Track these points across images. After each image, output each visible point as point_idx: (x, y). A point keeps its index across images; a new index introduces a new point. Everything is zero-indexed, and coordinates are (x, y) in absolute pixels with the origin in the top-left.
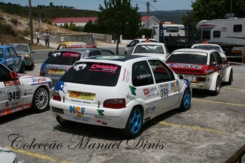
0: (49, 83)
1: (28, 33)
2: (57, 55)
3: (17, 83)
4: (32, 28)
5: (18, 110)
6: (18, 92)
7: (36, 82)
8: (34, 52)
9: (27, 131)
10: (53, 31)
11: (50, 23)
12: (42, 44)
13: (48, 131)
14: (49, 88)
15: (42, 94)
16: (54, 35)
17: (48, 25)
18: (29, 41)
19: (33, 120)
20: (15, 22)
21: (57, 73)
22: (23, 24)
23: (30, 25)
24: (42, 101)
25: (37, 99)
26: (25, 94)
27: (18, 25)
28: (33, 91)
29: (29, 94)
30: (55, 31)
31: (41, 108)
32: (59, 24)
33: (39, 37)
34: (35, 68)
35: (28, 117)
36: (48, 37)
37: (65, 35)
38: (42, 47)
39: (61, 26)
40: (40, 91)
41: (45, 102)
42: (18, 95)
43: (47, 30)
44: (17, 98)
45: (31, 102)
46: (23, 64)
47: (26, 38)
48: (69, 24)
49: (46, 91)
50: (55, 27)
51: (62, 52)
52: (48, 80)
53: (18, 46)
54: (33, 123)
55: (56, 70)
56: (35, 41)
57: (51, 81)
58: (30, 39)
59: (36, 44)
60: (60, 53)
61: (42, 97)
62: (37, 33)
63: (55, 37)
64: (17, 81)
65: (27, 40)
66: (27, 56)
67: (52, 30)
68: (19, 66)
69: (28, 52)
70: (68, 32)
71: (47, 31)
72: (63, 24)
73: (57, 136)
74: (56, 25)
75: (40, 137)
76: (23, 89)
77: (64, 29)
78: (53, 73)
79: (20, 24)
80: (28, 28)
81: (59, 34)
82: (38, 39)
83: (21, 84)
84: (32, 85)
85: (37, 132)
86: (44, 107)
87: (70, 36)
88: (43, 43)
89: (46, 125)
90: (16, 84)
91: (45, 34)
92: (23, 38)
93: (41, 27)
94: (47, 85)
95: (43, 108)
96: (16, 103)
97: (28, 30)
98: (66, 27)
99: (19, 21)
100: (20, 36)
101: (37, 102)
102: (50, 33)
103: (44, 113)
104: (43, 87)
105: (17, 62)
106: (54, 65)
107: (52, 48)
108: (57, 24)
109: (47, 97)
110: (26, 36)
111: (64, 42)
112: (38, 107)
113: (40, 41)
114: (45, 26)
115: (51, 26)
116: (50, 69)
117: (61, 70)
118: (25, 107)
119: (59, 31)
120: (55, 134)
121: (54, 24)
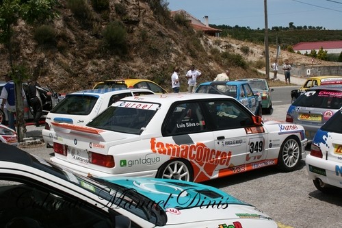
0: (301, 132)
1: (262, 65)
2: (311, 94)
3: (261, 131)
4: (267, 57)
5: (260, 165)
6: (261, 142)
7: (284, 131)
8: (272, 90)
9: (273, 195)
10: (296, 61)
11: (291, 51)
12: (281, 80)
13: (303, 198)
14: (300, 139)
15: (292, 146)
16: (296, 66)
17: (289, 53)
18: (264, 75)
19: (279, 181)
20: (246, 51)
21: (310, 119)
22: (256, 53)
23: (266, 54)
24: (291, 157)
25: (285, 153)
26: (271, 146)
27: (250, 54)
28: (281, 143)
29: (275, 145)
30: (298, 61)
31: (289, 166)
32: (303, 52)
33: (277, 69)
34: (274, 111)
35: (272, 176)
36: (288, 69)
37: (312, 67)
38: (281, 83)
39: (306, 55)
40: (289, 142)
41: (295, 158)
42: (261, 147)
43: (287, 60)
44: (260, 151)
45: (277, 157)
46: (260, 105)
47: (259, 71)
48: (317, 51)
49: (296, 143)
50: (298, 56)
51: (318, 91)
52: (300, 128)
53: (253, 82)
54: (280, 185)
55: (309, 114)
56: (271, 75)
57: (303, 129)
58: (265, 73)
59: (272, 79)
60: (315, 92)
61: (291, 150)
62: (274, 64)
63: (298, 69)
64: (261, 128)
65: (261, 74)
66: (264, 95)
67: (294, 60)
68: (255, 108)
69: (266, 89)
70: (317, 62)
71: (287, 62)
72: (309, 52)
73: (315, 206)
74: (299, 53)
75: (292, 204)
76: (267, 138)
77: (311, 58)
78: (305, 118)
79: (252, 52)
80: (262, 58)
81: (304, 65)
82: (276, 73)
83: (266, 132)
84: (280, 134)
85: (287, 198)
86: (294, 164)
87: (320, 67)
88: (282, 77)
89: (298, 189)
90: (259, 132)
91: (285, 65)
92: (256, 72)
93: (280, 56)
94: (298, 135)
95: (292, 166)
96: (259, 157)
97: (262, 60)
98: (314, 55)
99: (250, 48)
100: (253, 68)
101: (285, 157)
102: (291, 64)
103: (293, 173)
104: (293, 138)
105: (253, 103)
106: (307, 108)
107: (294, 85)
108: (301, 51)
109: (298, 152)
110: (260, 68)
111: (311, 76)
112: (286, 164)
113: (278, 75)
114: (285, 55)
115: (293, 54)
116: (300, 113)
117: (317, 115)
118: (270, 163)
119: (304, 61)
120: (311, 203)
121: (296, 51)
